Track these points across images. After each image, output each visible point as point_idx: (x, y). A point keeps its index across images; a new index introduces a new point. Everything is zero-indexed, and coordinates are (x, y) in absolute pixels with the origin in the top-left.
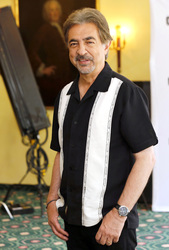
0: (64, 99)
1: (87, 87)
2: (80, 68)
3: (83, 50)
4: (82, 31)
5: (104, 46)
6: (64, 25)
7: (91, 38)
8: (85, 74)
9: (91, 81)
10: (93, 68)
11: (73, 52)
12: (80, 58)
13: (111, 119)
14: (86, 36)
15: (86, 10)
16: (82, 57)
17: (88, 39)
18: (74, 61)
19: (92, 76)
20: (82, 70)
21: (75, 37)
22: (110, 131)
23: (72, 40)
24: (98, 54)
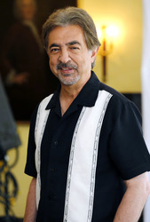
0: (43, 115)
1: (70, 101)
2: (61, 78)
3: (66, 56)
4: (65, 34)
5: (90, 53)
6: (44, 26)
7: (75, 43)
8: (68, 86)
9: (75, 93)
10: (78, 78)
11: (54, 59)
12: (62, 66)
13: (98, 138)
14: (70, 40)
15: (70, 10)
16: (65, 65)
17: (72, 44)
18: (55, 70)
19: (76, 88)
20: (65, 80)
21: (57, 42)
22: (96, 153)
23: (53, 45)
24: (84, 62)
